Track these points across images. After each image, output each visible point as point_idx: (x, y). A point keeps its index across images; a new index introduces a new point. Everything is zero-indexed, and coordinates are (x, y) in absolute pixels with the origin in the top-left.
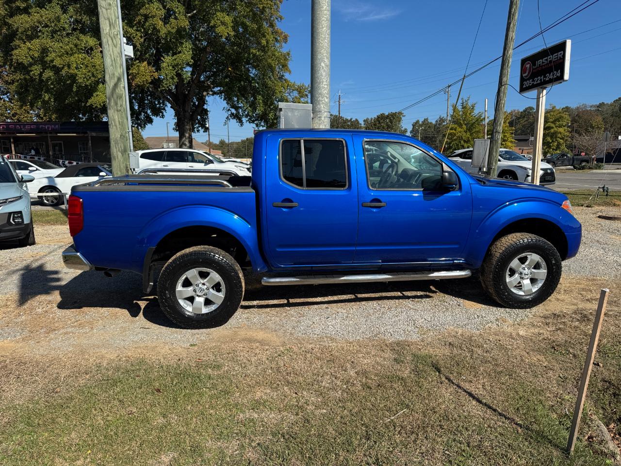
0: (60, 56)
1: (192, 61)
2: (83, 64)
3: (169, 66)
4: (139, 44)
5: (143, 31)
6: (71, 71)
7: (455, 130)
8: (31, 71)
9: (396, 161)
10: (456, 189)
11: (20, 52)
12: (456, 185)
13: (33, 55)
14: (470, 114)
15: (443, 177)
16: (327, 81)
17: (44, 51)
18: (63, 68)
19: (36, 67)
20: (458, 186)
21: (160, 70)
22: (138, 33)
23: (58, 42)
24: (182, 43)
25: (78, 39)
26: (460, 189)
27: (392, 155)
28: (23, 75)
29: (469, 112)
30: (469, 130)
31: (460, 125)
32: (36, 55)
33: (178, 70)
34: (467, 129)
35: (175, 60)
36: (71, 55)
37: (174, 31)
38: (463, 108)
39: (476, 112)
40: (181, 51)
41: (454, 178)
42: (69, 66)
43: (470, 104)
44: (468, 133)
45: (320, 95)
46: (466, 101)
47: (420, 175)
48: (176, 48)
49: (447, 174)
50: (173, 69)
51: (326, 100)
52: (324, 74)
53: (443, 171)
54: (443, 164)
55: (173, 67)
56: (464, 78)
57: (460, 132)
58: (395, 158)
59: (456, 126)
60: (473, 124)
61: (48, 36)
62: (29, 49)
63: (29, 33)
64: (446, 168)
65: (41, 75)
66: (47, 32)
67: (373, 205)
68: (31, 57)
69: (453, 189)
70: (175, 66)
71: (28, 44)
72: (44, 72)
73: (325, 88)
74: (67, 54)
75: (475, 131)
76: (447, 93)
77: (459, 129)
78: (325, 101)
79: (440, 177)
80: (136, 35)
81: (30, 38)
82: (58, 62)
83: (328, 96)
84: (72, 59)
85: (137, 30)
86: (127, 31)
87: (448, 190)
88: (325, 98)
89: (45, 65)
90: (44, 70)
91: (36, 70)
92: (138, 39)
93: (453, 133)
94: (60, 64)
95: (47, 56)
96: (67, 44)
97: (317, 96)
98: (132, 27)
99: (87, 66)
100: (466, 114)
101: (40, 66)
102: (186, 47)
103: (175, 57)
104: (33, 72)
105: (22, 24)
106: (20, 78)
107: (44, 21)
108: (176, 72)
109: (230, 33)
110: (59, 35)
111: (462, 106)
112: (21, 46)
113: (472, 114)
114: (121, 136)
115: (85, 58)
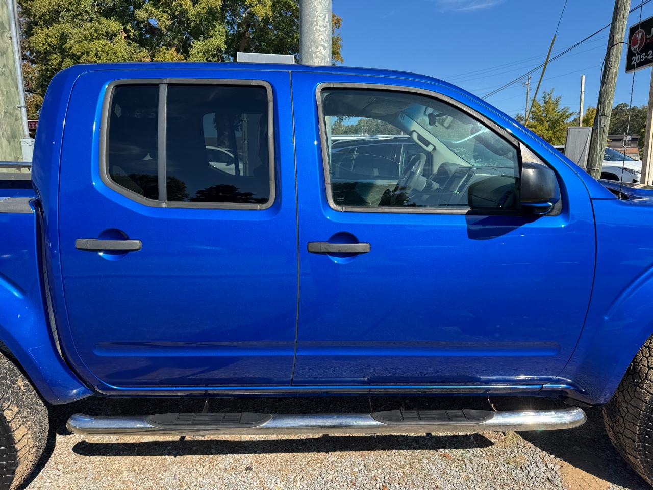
0: (79, 43)
1: (225, 46)
2: (103, 52)
3: (198, 53)
4: (165, 27)
5: (169, 12)
6: (90, 59)
7: (535, 128)
8: (50, 60)
9: (430, 148)
10: (554, 212)
11: (36, 38)
12: (554, 201)
13: (51, 42)
14: (553, 109)
15: (520, 180)
16: (324, 19)
17: (63, 37)
18: (82, 56)
19: (55, 55)
20: (559, 205)
21: (189, 57)
22: (164, 15)
23: (79, 27)
24: (215, 26)
25: (99, 23)
26: (565, 209)
27: (420, 138)
28: (45, 65)
29: (552, 107)
30: (552, 128)
31: (541, 122)
32: (55, 42)
33: (209, 57)
34: (549, 127)
35: (206, 44)
36: (91, 40)
37: (204, 11)
38: (545, 103)
39: (560, 107)
40: (212, 36)
41: (551, 183)
42: (88, 54)
43: (553, 99)
44: (551, 132)
45: (312, 44)
46: (549, 95)
47: (470, 176)
48: (207, 33)
49: (531, 172)
50: (204, 56)
51: (324, 52)
52: (319, 8)
53: (521, 164)
54: (522, 147)
55: (204, 54)
56: (546, 64)
57: (541, 130)
58: (427, 143)
59: (536, 123)
60: (556, 122)
61: (68, 20)
62: (47, 35)
63: (47, 18)
64: (527, 156)
65: (60, 64)
66: (68, 16)
67: (336, 250)
68: (49, 45)
69: (546, 211)
70: (206, 52)
71: (46, 29)
72: (63, 61)
73: (320, 30)
74: (86, 40)
75: (559, 129)
76: (526, 86)
77: (539, 127)
78: (321, 53)
79: (513, 181)
80: (162, 17)
81: (48, 24)
82: (76, 49)
83: (326, 45)
84: (92, 45)
85: (164, 12)
86: (151, 13)
87: (531, 215)
88: (322, 48)
89: (64, 53)
90: (63, 58)
91: (55, 59)
92: (164, 22)
93: (533, 131)
94: (78, 51)
95: (66, 43)
96: (88, 29)
97: (308, 44)
98: (157, 8)
99: (108, 54)
100: (549, 109)
101: (59, 54)
102: (219, 31)
103: (206, 41)
104: (52, 62)
105: (40, 8)
106: (41, 69)
107: (64, 5)
108: (207, 59)
109: (268, 13)
110: (80, 20)
111: (545, 100)
112: (38, 32)
113: (556, 109)
114: (5, 113)
115: (107, 44)
